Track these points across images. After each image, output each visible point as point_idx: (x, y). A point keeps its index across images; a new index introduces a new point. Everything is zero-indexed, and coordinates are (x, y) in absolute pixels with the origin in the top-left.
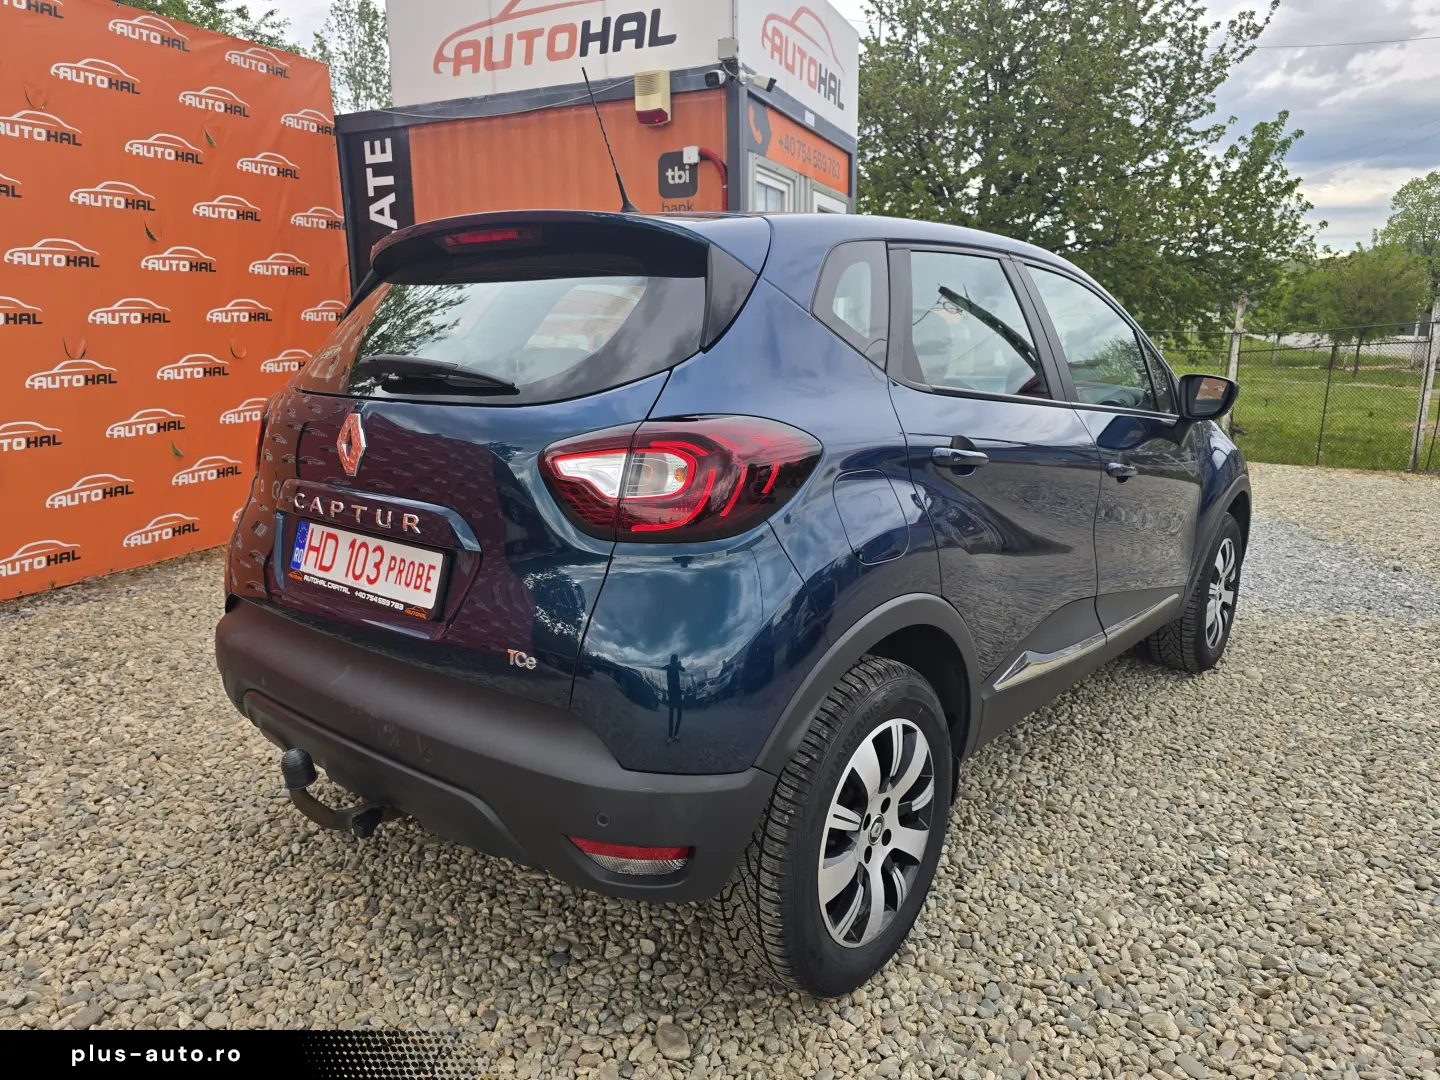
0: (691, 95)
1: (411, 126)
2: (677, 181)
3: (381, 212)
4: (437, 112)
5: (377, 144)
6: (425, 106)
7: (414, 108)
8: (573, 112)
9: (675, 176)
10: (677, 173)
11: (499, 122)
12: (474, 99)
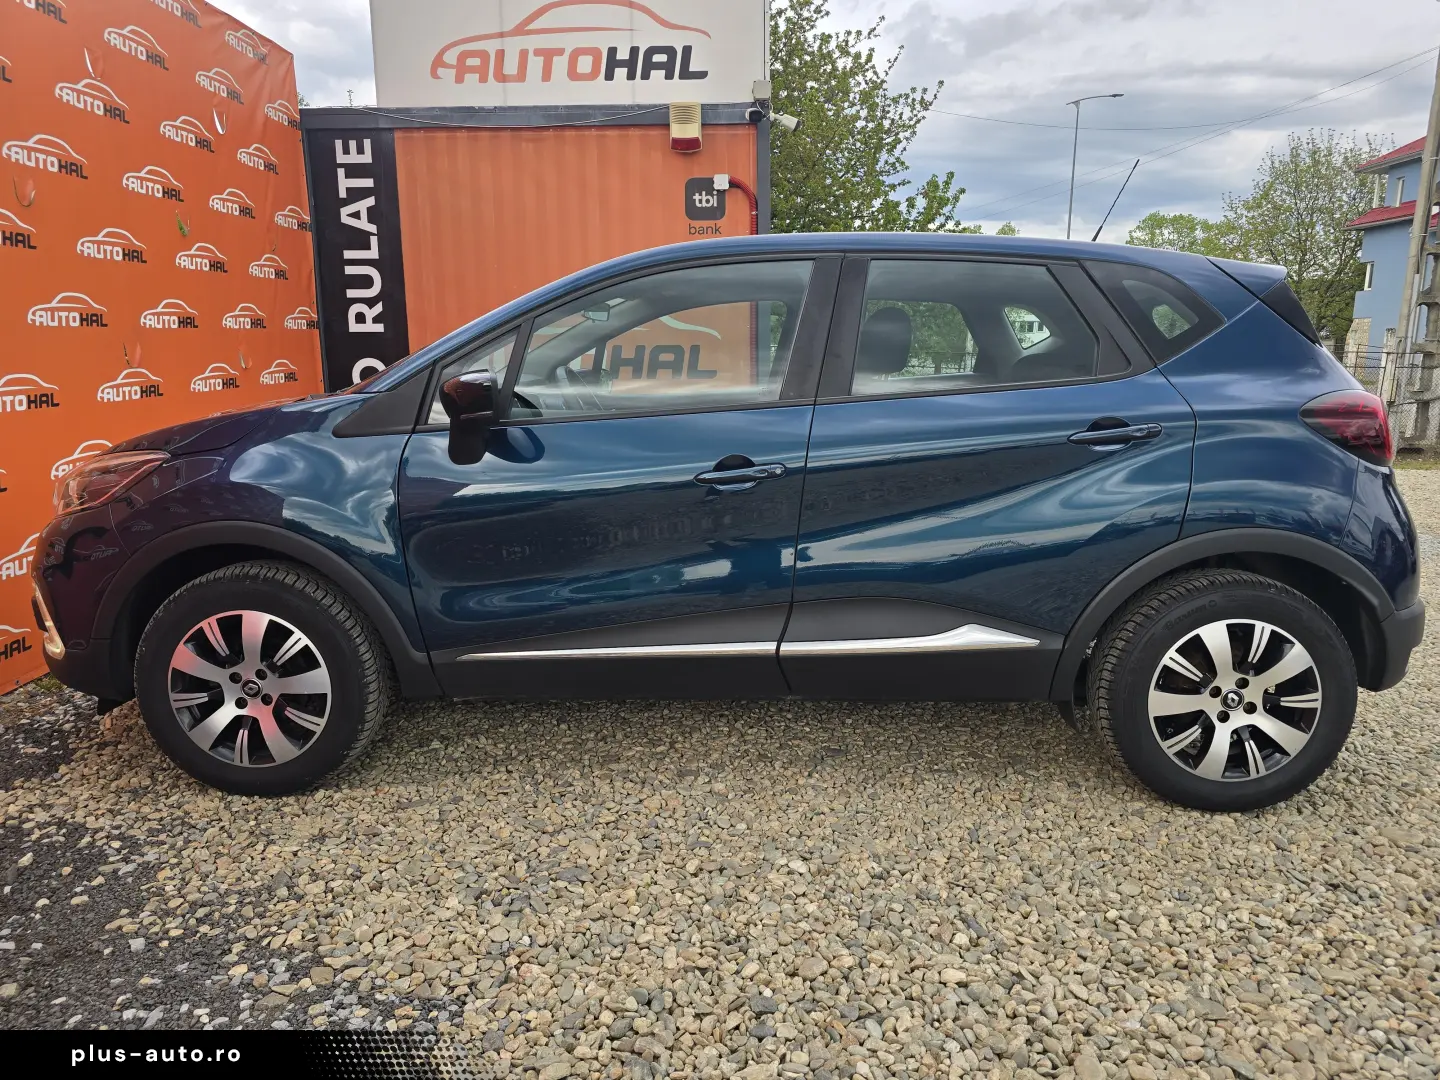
0: (719, 128)
1: (400, 129)
2: (704, 204)
3: (356, 215)
4: (433, 118)
5: (353, 144)
6: (418, 110)
7: (407, 111)
8: (594, 132)
9: (702, 200)
10: (704, 198)
11: (507, 134)
12: (481, 109)
